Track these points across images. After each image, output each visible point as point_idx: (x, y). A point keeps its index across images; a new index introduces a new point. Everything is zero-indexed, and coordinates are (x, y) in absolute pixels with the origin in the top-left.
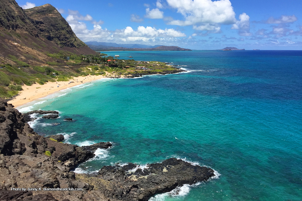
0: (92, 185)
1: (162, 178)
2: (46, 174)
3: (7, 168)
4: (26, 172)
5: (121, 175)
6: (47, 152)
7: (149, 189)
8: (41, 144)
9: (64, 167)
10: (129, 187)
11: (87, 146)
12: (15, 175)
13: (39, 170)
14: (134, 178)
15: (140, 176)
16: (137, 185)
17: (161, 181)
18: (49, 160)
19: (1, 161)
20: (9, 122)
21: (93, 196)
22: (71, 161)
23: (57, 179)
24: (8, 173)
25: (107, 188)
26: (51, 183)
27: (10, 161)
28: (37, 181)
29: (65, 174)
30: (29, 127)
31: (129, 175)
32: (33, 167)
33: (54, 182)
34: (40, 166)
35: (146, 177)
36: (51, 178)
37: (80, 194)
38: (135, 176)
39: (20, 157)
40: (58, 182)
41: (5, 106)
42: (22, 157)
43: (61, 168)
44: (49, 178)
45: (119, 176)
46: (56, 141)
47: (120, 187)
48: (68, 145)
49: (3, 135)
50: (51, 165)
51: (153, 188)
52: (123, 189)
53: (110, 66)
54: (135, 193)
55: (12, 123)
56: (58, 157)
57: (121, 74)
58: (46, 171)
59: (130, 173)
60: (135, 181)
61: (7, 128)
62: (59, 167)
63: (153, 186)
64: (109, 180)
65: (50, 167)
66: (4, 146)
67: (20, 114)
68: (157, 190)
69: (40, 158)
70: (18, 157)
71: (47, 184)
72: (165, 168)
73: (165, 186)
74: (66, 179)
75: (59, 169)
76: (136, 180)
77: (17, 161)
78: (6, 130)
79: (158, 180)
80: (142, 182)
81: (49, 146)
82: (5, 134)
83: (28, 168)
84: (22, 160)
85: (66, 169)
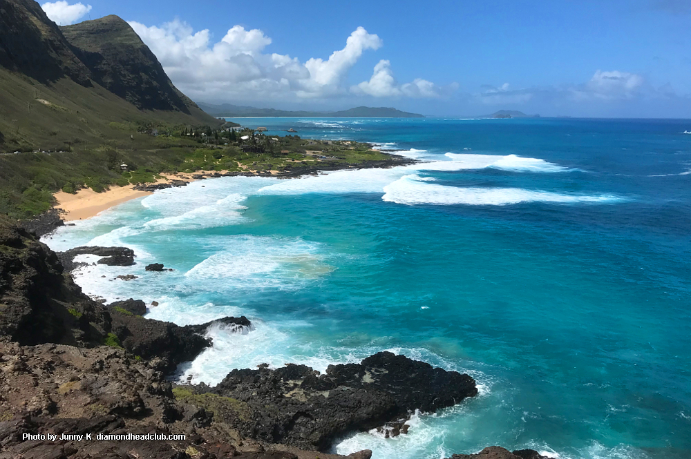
0: (210, 410)
1: (362, 396)
2: (114, 385)
3: (30, 372)
4: (72, 380)
5: (271, 389)
6: (112, 335)
7: (332, 420)
8: (98, 321)
9: (149, 371)
10: (290, 414)
11: (195, 326)
12: (47, 387)
13: (100, 376)
14: (300, 395)
15: (314, 392)
16: (308, 411)
17: (360, 402)
18: (117, 354)
19: (16, 357)
20: (32, 271)
21: (215, 433)
22: (161, 357)
23: (139, 395)
24: (32, 382)
25: (241, 417)
26: (127, 406)
27: (33, 356)
28: (98, 400)
29: (155, 385)
30: (72, 284)
31: (289, 389)
32: (87, 371)
33: (134, 402)
34: (98, 367)
35: (326, 394)
36: (126, 395)
37: (189, 429)
38: (301, 392)
39: (55, 348)
40: (141, 402)
42: (60, 347)
43: (145, 371)
44: (122, 395)
45: (268, 392)
46: (130, 313)
47: (269, 416)
48: (155, 323)
49: (16, 300)
50: (124, 367)
51: (341, 418)
52: (277, 420)
53: (246, 150)
54: (303, 429)
55: (36, 274)
56: (134, 348)
57: (271, 167)
58: (115, 378)
59: (292, 385)
60: (303, 403)
61: (24, 284)
62: (140, 371)
63: (342, 413)
64: (244, 401)
65: (121, 371)
66: (20, 323)
67: (53, 253)
68: (352, 422)
69: (97, 350)
70: (50, 350)
71: (119, 407)
72: (368, 373)
73: (368, 414)
74: (157, 396)
75: (142, 376)
76: (304, 400)
77: (48, 358)
78: (23, 289)
79: (353, 401)
80: (318, 404)
81: (115, 324)
82: (22, 298)
83: (74, 371)
84: (60, 356)
85: (155, 375)
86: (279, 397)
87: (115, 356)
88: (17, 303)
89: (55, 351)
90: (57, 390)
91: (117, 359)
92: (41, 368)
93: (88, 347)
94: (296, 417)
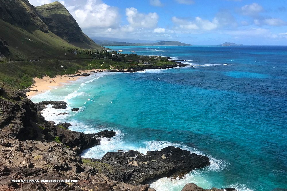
0: (97, 168)
1: (161, 164)
2: (57, 157)
3: (22, 151)
4: (39, 155)
6: (57, 137)
7: (148, 173)
8: (51, 131)
9: (72, 152)
10: (130, 171)
11: (92, 134)
12: (29, 157)
13: (50, 153)
14: (135, 164)
15: (141, 162)
16: (138, 169)
17: (160, 166)
18: (58, 145)
19: (17, 145)
20: (24, 111)
21: (98, 178)
22: (78, 147)
23: (66, 162)
24: (23, 155)
25: (110, 172)
26: (61, 166)
27: (24, 145)
28: (49, 163)
29: (73, 158)
30: (41, 116)
31: (130, 161)
32: (45, 152)
33: (64, 164)
34: (50, 150)
35: (146, 163)
36: (60, 161)
37: (86, 176)
38: (136, 162)
39: (33, 142)
40: (67, 164)
41: (20, 97)
42: (35, 142)
43: (69, 152)
45: (122, 161)
46: (65, 128)
47: (122, 171)
48: (75, 133)
50: (61, 150)
51: (152, 173)
52: (125, 173)
53: (114, 60)
54: (136, 177)
56: (66, 143)
57: (124, 67)
58: (56, 154)
59: (132, 159)
60: (136, 167)
61: (21, 116)
62: (68, 152)
63: (152, 171)
64: (112, 165)
65: (59, 152)
66: (19, 131)
67: (33, 103)
68: (156, 175)
69: (50, 143)
71: (58, 166)
72: (163, 155)
73: (163, 172)
74: (74, 162)
75: (67, 154)
76: (136, 165)
77: (30, 146)
78: (20, 118)
79: (157, 166)
80: (142, 167)
81: (58, 133)
82: (20, 121)
83: (40, 151)
84: (35, 145)
85: (74, 154)
86: (126, 164)
87: (57, 145)
88: (18, 123)
89: (33, 143)
90: (33, 159)
91: (58, 147)
92: (27, 150)
93: (47, 142)
94: (133, 172)
